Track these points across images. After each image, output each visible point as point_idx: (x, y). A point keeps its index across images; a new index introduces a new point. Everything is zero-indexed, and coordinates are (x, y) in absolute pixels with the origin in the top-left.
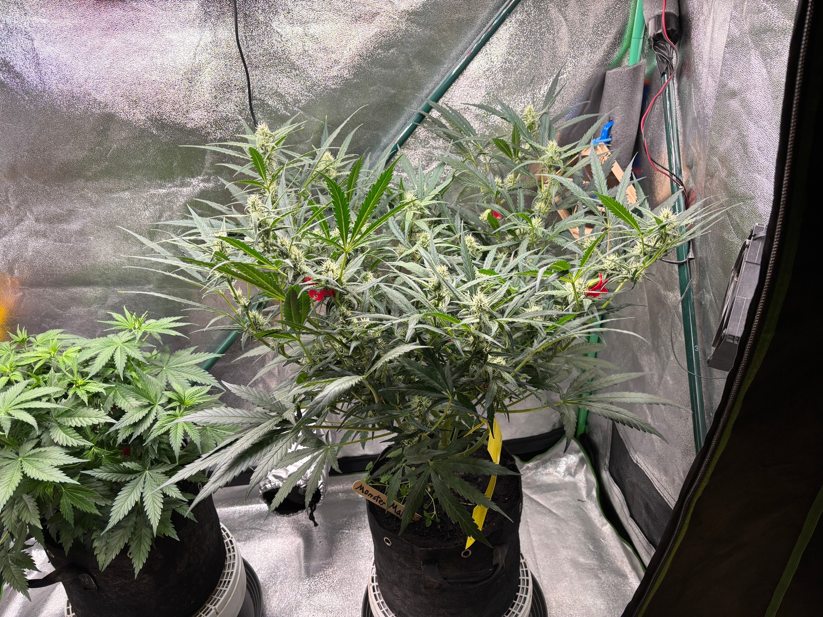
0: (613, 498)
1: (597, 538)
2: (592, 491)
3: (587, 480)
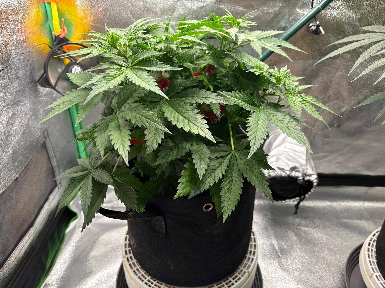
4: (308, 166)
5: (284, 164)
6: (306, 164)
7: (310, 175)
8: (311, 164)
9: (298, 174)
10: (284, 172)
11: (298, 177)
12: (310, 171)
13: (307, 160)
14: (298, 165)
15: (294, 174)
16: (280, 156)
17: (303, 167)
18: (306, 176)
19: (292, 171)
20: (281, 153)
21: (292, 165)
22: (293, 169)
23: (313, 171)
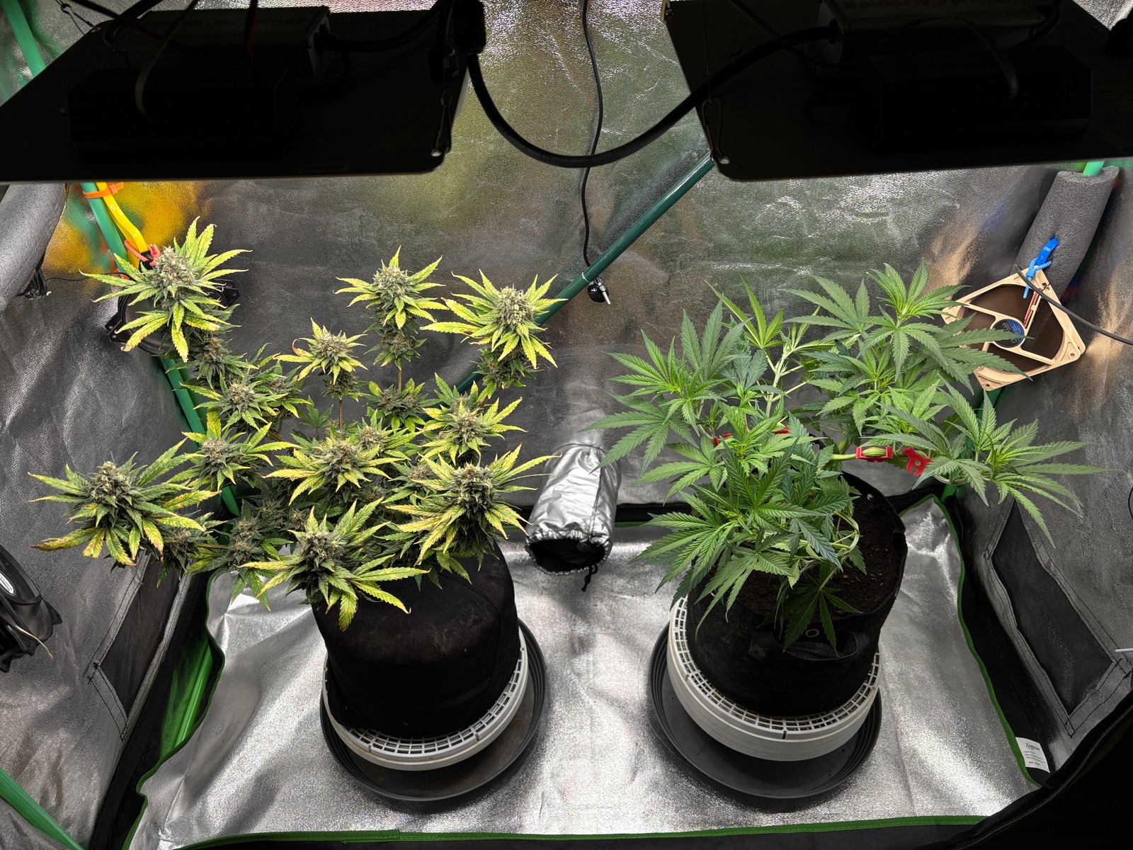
3: (951, 557)
4: (597, 519)
5: (558, 519)
6: (594, 514)
7: (600, 535)
8: (604, 515)
9: (580, 535)
10: (557, 532)
11: (578, 540)
12: (599, 529)
13: (596, 507)
14: (579, 521)
15: (574, 534)
16: (555, 503)
17: (588, 522)
18: (592, 536)
19: (570, 530)
20: (557, 495)
21: (570, 519)
22: (574, 526)
23: (605, 528)
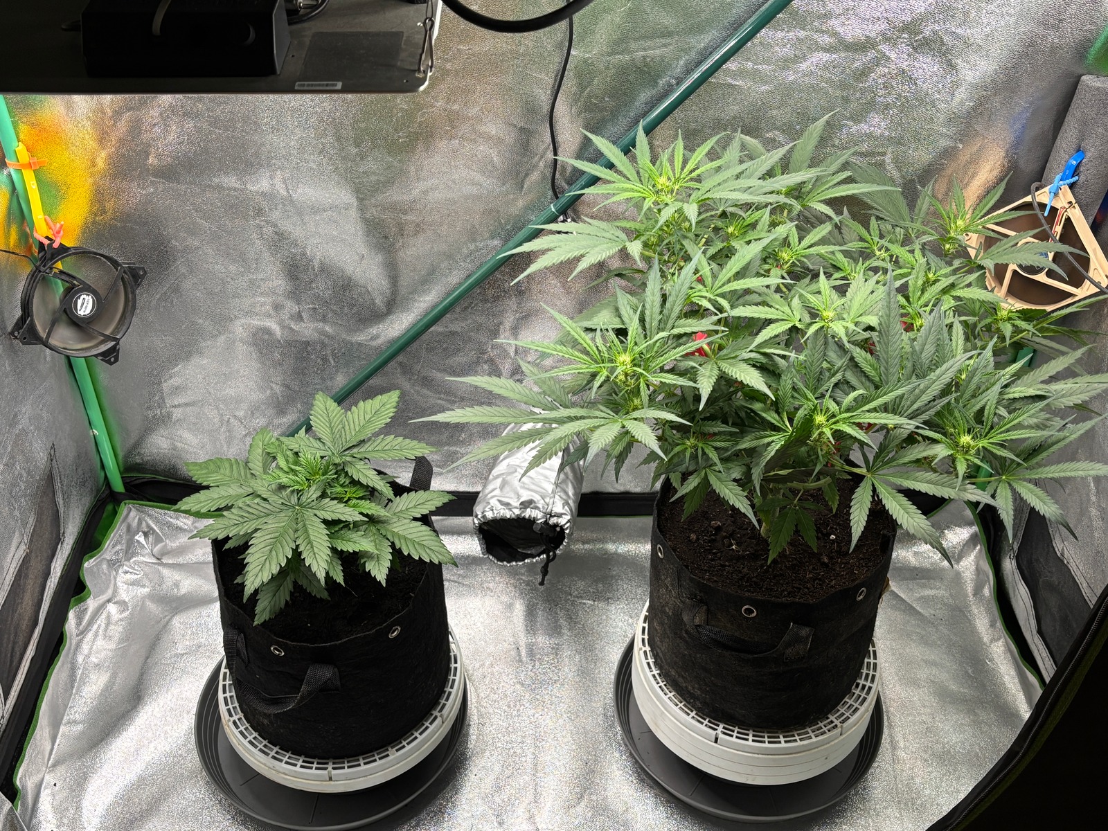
0: (1017, 601)
1: (981, 658)
2: (983, 587)
3: (978, 570)
4: (557, 497)
5: (512, 495)
6: (554, 492)
7: (559, 516)
8: (566, 493)
9: (536, 514)
10: (510, 510)
11: (535, 519)
12: (558, 508)
13: (557, 484)
14: (536, 497)
15: (528, 513)
17: (547, 500)
18: (551, 516)
20: (511, 470)
21: (526, 496)
22: (526, 504)
23: (566, 507)
